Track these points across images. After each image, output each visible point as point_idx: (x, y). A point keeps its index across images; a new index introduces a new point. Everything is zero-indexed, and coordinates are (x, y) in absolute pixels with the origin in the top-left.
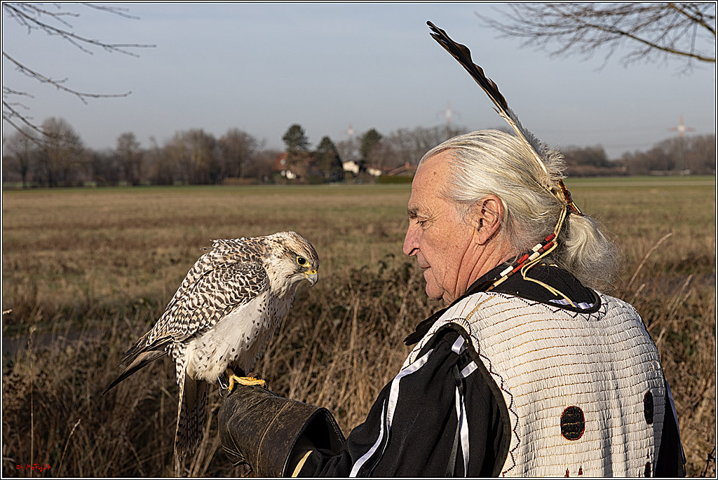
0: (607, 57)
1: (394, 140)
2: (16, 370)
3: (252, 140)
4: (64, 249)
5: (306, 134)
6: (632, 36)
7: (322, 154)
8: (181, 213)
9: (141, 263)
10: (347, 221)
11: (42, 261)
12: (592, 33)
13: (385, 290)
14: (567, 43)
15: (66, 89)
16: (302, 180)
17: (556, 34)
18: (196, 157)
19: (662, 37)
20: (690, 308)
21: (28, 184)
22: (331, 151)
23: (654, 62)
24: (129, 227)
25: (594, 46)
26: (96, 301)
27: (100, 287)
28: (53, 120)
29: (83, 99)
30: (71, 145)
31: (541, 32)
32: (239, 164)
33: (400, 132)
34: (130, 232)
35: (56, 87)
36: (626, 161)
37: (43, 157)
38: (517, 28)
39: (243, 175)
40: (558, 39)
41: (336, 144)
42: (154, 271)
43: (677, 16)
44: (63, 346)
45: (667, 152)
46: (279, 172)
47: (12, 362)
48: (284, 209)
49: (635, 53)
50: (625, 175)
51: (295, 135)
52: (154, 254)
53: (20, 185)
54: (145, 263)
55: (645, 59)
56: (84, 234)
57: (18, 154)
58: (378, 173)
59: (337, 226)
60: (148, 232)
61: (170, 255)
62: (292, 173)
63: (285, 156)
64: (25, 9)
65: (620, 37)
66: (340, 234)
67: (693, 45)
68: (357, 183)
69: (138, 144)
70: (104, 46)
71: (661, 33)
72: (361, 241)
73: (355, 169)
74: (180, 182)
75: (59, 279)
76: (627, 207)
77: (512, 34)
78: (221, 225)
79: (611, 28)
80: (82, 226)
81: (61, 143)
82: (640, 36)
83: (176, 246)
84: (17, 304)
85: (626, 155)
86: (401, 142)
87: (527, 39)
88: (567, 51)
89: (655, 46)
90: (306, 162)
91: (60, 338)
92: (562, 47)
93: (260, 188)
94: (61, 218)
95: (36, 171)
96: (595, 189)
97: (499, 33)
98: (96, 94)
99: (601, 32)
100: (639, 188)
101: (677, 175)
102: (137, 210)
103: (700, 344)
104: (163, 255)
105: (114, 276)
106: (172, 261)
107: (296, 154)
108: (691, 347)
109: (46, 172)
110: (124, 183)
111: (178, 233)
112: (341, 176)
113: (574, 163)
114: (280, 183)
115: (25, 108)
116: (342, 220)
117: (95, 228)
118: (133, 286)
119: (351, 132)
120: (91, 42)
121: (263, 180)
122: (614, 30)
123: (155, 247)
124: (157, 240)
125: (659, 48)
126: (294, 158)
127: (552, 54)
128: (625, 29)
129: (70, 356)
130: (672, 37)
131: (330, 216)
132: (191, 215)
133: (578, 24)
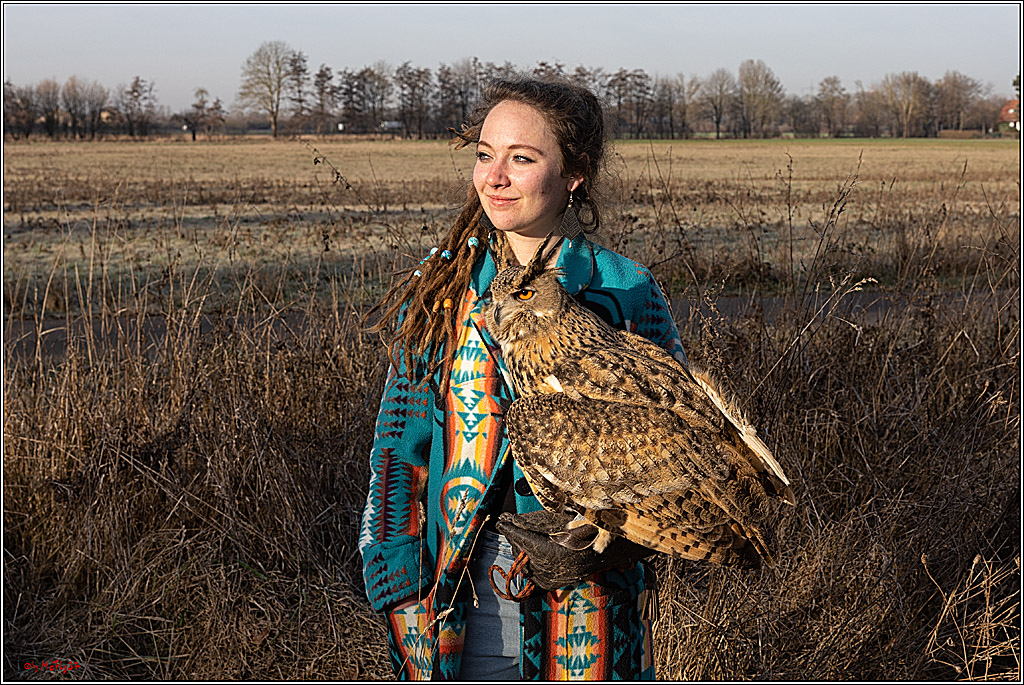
3: (973, 86)
21: (721, 135)
28: (752, 62)
30: (770, 90)
32: (959, 113)
46: (1008, 123)
53: (713, 135)
63: (1015, 105)
69: (844, 90)
74: (888, 135)
93: (984, 141)
95: (730, 120)
109: (742, 120)
114: (1008, 136)
121: (987, 132)
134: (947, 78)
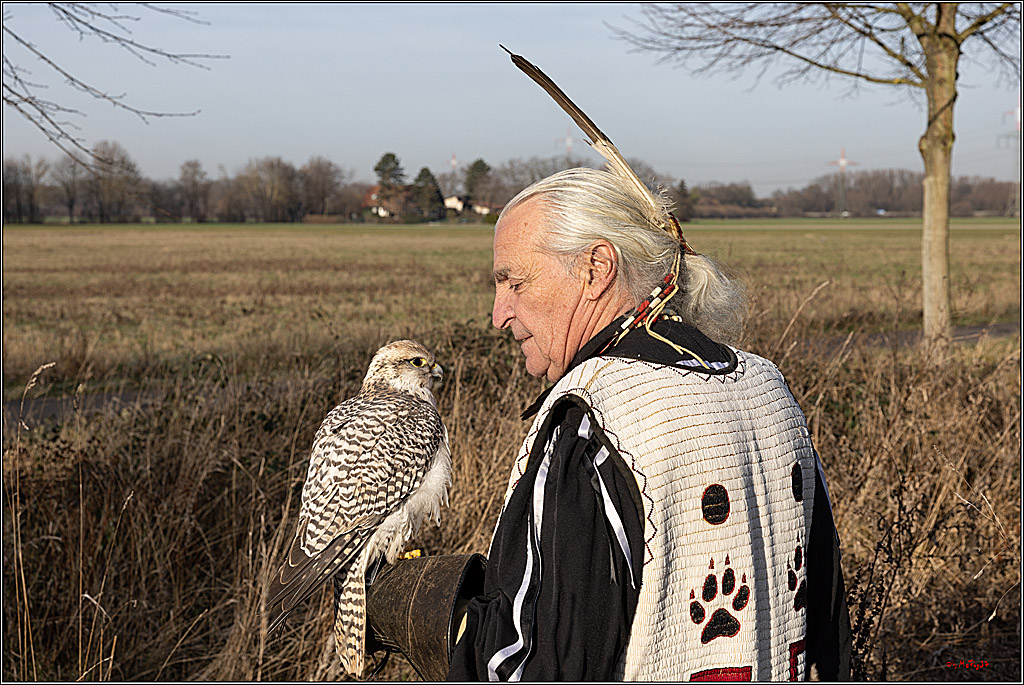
0: (759, 77)
1: (505, 172)
2: (63, 436)
3: (338, 171)
4: (117, 296)
5: (401, 165)
6: (788, 52)
7: (420, 188)
8: (254, 255)
9: (208, 313)
10: (449, 267)
11: (92, 309)
12: (741, 47)
13: (495, 349)
14: (712, 59)
15: (124, 107)
16: (396, 218)
17: (699, 48)
18: (273, 189)
19: (824, 53)
20: (852, 372)
21: (76, 219)
22: (430, 185)
23: (813, 82)
24: (194, 270)
25: (743, 63)
26: (156, 357)
27: (160, 341)
28: (106, 143)
29: (144, 118)
30: (126, 173)
31: (681, 46)
32: (323, 199)
33: (511, 163)
34: (194, 277)
35: (112, 104)
36: (777, 199)
37: (93, 187)
38: (652, 41)
39: (327, 211)
40: (701, 55)
41: (437, 177)
42: (223, 323)
43: (842, 29)
44: (117, 408)
45: (825, 190)
46: (371, 209)
47: (58, 427)
48: (375, 252)
49: (791, 72)
50: (775, 216)
51: (388, 165)
52: (223, 302)
53: (66, 219)
54: (213, 313)
55: (803, 78)
56: (142, 278)
57: (64, 183)
58: (485, 211)
59: (438, 272)
60: (216, 277)
61: (241, 303)
62: (384, 209)
63: (377, 190)
64: (76, 11)
65: (773, 53)
66: (441, 282)
67: (860, 63)
68: (460, 222)
69: (205, 173)
70: (169, 56)
71: (822, 48)
72: (466, 290)
73: (459, 206)
74: (254, 220)
75: (113, 330)
76: (778, 254)
77: (647, 48)
78: (301, 269)
79: (764, 41)
80: (140, 270)
81: (116, 170)
82: (797, 52)
83: (249, 293)
84: (63, 359)
85: (778, 193)
86: (513, 176)
87: (664, 54)
88: (712, 69)
89: (815, 64)
90: (401, 198)
91: (115, 399)
92: (706, 64)
93: (348, 227)
94: (115, 260)
95: (85, 204)
96: (740, 232)
97: (632, 46)
98: (159, 112)
99: (752, 46)
100: (791, 232)
101: (838, 217)
102: (203, 251)
103: (864, 415)
104: (234, 304)
105: (176, 328)
106: (245, 311)
107: (389, 187)
108: (854, 418)
109: (96, 205)
110: (189, 219)
111: (252, 278)
112: (442, 214)
113: (715, 201)
114: (371, 221)
115: (76, 128)
116: (443, 265)
117: (154, 271)
118: (199, 340)
119: (454, 162)
120: (153, 51)
121: (351, 218)
122: (767, 44)
123: (224, 294)
124: (226, 286)
125: (820, 66)
126: (388, 192)
127: (694, 72)
128: (780, 44)
129: (127, 421)
130: (835, 54)
131: (430, 261)
132: (266, 258)
133: (725, 37)
134: (311, 163)
